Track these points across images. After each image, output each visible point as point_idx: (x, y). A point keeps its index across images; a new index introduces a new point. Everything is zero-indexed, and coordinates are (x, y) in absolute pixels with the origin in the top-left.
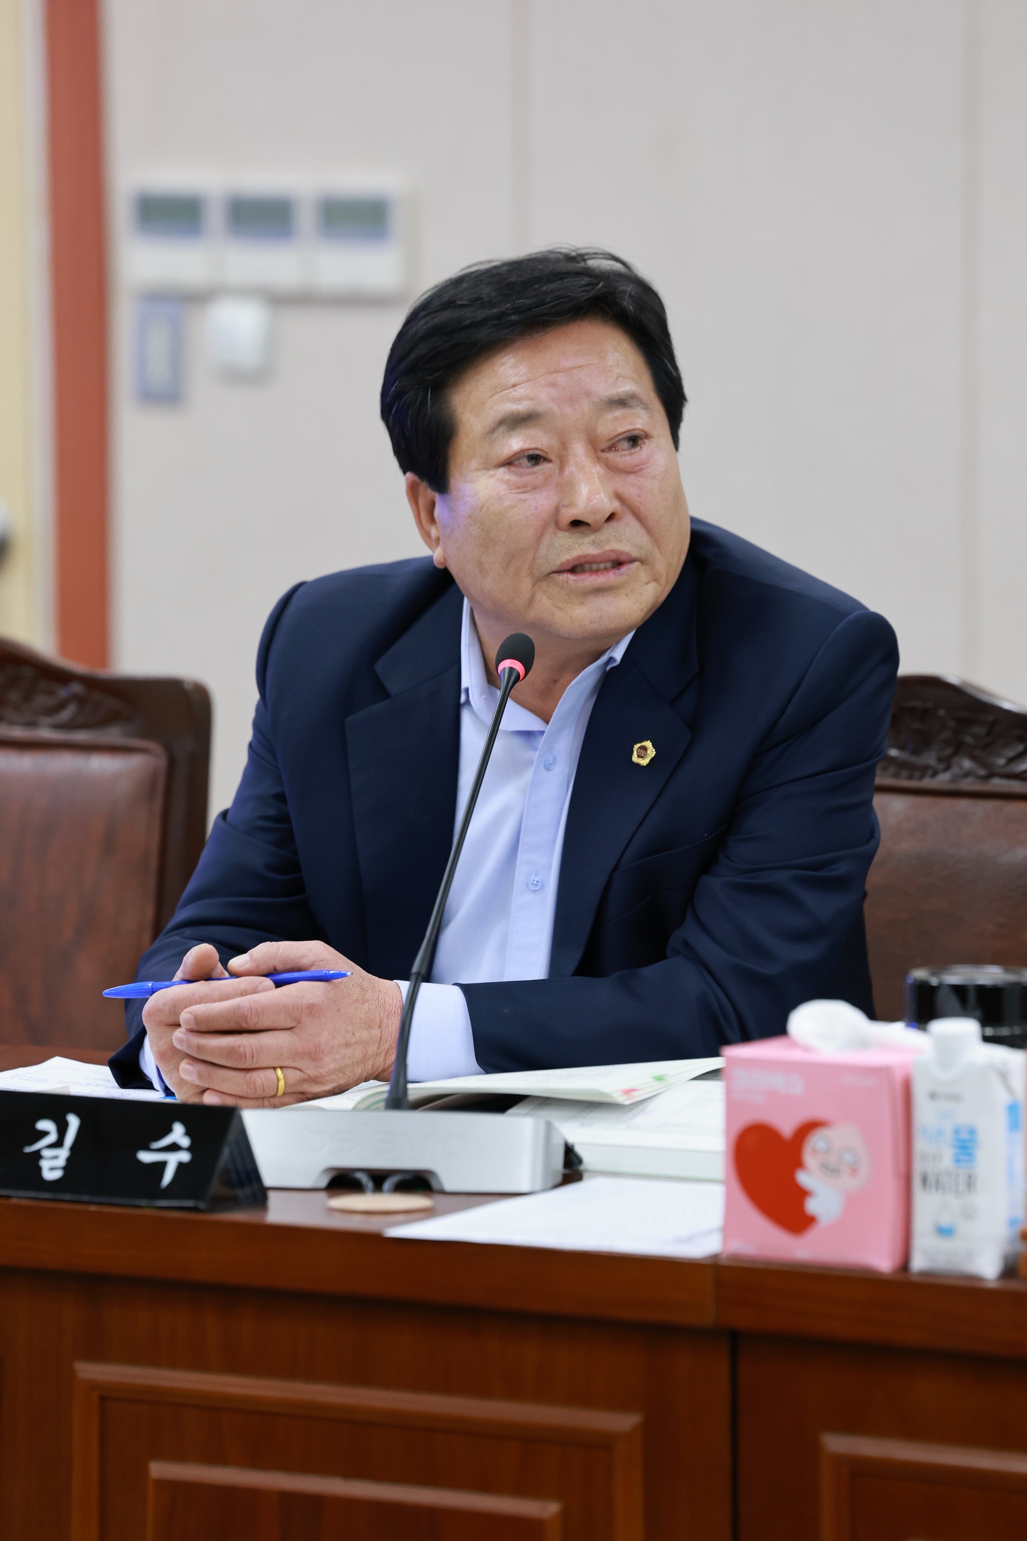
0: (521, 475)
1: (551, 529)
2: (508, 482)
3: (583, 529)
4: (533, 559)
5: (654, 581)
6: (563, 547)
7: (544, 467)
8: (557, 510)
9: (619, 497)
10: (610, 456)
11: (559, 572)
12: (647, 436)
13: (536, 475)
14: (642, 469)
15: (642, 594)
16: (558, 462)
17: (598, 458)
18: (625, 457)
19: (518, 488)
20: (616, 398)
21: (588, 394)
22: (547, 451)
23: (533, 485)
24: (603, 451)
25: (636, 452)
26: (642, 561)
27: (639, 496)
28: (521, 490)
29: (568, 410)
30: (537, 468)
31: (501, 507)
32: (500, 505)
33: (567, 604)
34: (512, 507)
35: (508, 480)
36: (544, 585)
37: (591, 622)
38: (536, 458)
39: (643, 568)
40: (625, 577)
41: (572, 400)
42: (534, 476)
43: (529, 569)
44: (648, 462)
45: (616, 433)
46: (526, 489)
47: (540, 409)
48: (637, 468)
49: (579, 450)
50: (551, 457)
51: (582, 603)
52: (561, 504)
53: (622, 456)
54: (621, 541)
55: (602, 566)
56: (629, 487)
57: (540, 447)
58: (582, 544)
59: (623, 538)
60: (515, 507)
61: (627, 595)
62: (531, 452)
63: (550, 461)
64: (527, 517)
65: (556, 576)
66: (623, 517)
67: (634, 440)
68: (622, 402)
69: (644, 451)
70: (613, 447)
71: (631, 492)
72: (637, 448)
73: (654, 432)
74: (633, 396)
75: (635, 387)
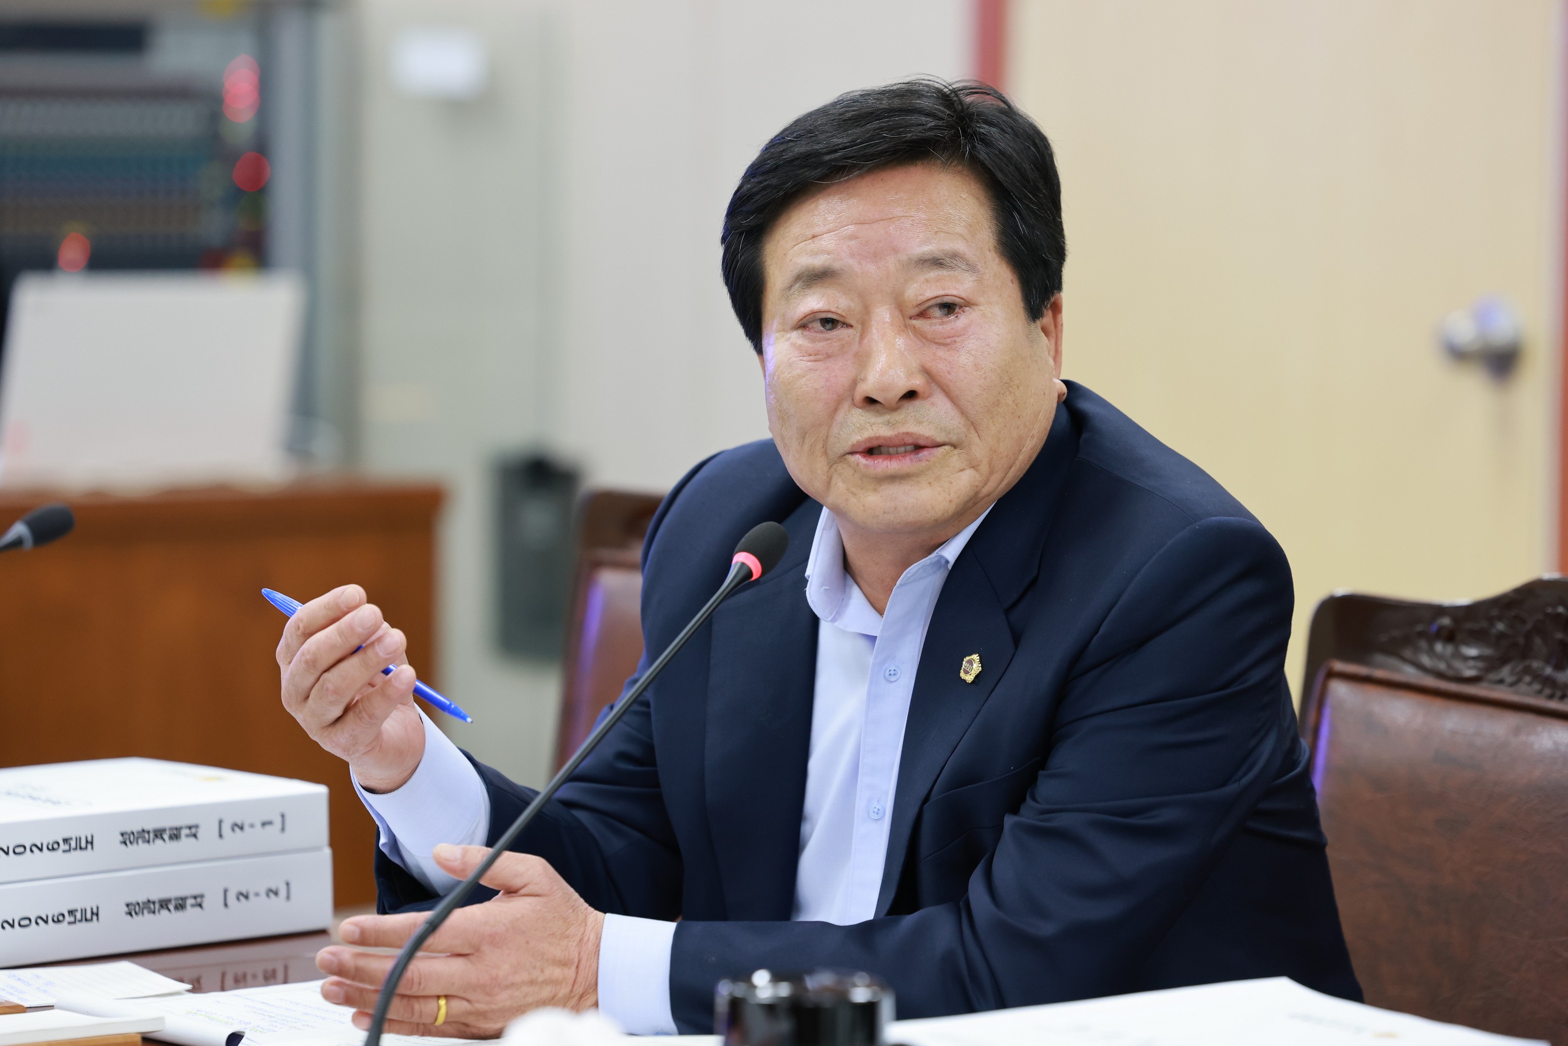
0: (813, 340)
1: (846, 405)
2: (799, 348)
3: (877, 407)
4: (827, 437)
5: (971, 467)
6: (854, 425)
7: (841, 332)
8: (854, 383)
9: (927, 372)
10: (917, 323)
11: (852, 453)
12: (967, 304)
13: (830, 341)
14: (956, 343)
15: (951, 483)
16: (860, 326)
17: (906, 326)
18: (937, 325)
19: (810, 355)
20: (929, 257)
21: (895, 250)
22: (844, 314)
23: (827, 354)
24: (911, 318)
25: (951, 320)
26: (954, 446)
27: (950, 373)
28: (812, 358)
29: (871, 268)
30: (832, 334)
31: (790, 375)
32: (789, 374)
33: (861, 490)
34: (800, 376)
35: (800, 345)
36: (839, 467)
37: (884, 513)
38: (830, 323)
39: (955, 454)
40: (923, 464)
41: (876, 256)
42: (828, 342)
43: (823, 447)
44: (964, 334)
45: (924, 298)
46: (818, 357)
47: (837, 265)
48: (948, 341)
49: (883, 315)
50: (851, 322)
51: (875, 490)
52: (859, 377)
53: (932, 324)
54: (921, 423)
55: (902, 449)
56: (940, 360)
57: (833, 309)
58: (874, 424)
59: (925, 420)
60: (804, 377)
61: (930, 483)
62: (824, 316)
63: (850, 326)
64: (816, 389)
65: (850, 457)
66: (930, 395)
67: (949, 308)
68: (936, 262)
69: (961, 321)
70: (923, 314)
71: (940, 367)
72: (952, 317)
73: (981, 300)
74: (955, 256)
75: (959, 246)
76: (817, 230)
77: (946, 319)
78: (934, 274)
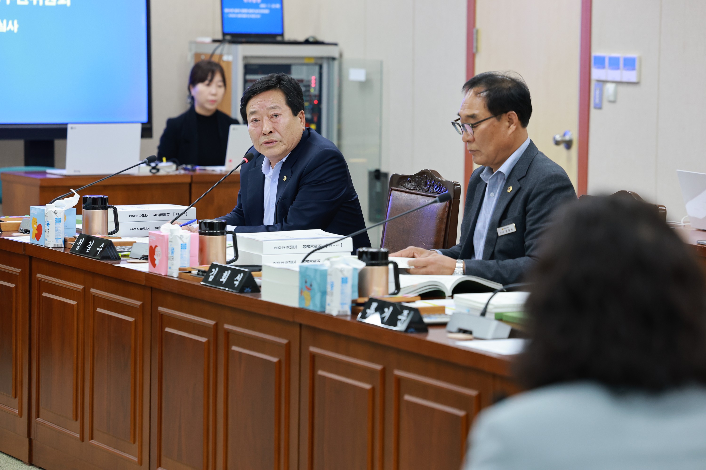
1: (261, 135)
2: (253, 125)
3: (265, 135)
4: (259, 141)
5: (284, 145)
6: (263, 139)
7: (258, 122)
8: (262, 131)
9: (274, 128)
10: (271, 119)
12: (280, 115)
14: (278, 122)
15: (280, 148)
16: (262, 121)
17: (270, 120)
18: (275, 119)
19: (254, 127)
20: (271, 107)
21: (265, 106)
22: (258, 119)
23: (256, 126)
26: (280, 141)
27: (277, 128)
29: (262, 110)
30: (257, 122)
31: (252, 130)
33: (265, 150)
36: (261, 147)
37: (269, 154)
38: (256, 120)
39: (281, 142)
40: (274, 145)
41: (263, 108)
42: (256, 124)
43: (258, 144)
44: (280, 120)
45: (271, 114)
47: (257, 110)
48: (277, 122)
49: (266, 118)
50: (260, 120)
51: (267, 150)
53: (274, 119)
54: (273, 137)
55: (272, 142)
56: (275, 125)
57: (256, 118)
60: (254, 130)
61: (276, 148)
62: (254, 119)
64: (256, 133)
65: (262, 145)
66: (275, 132)
67: (276, 116)
68: (273, 108)
69: (279, 118)
70: (272, 117)
71: (276, 127)
72: (277, 118)
73: (283, 114)
74: (276, 106)
75: (277, 104)
76: (253, 104)
77: (276, 118)
78: (273, 110)
